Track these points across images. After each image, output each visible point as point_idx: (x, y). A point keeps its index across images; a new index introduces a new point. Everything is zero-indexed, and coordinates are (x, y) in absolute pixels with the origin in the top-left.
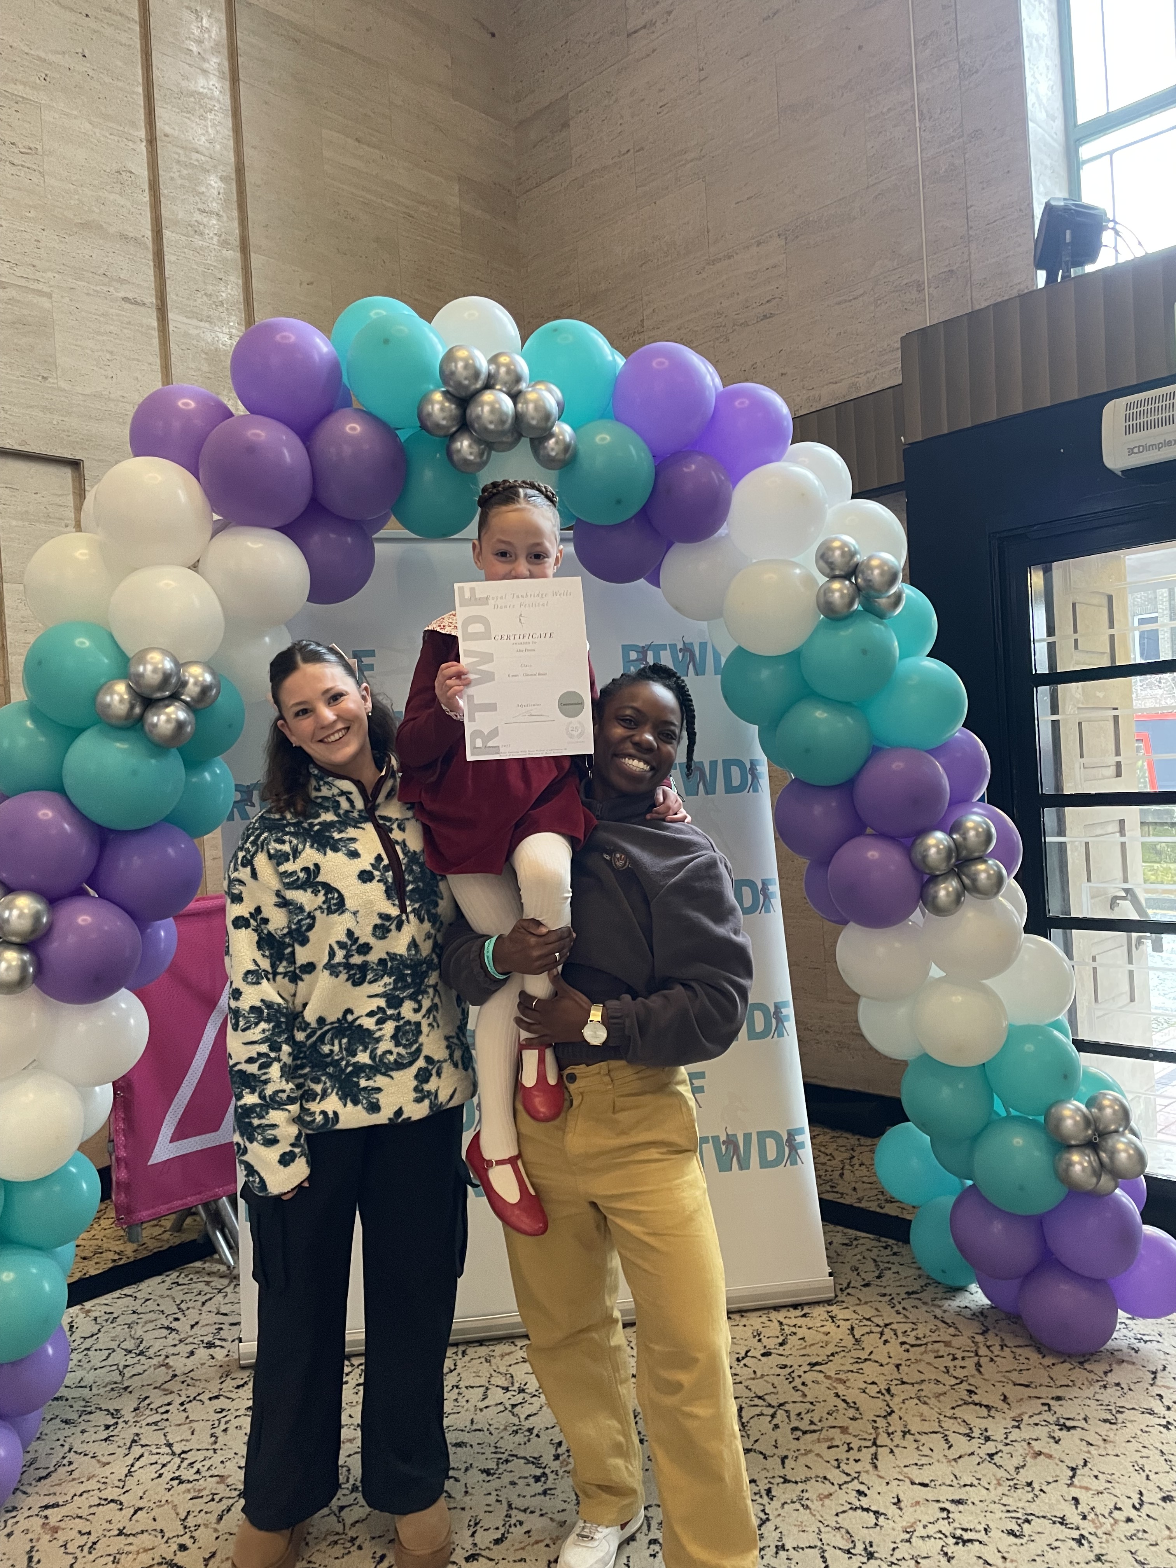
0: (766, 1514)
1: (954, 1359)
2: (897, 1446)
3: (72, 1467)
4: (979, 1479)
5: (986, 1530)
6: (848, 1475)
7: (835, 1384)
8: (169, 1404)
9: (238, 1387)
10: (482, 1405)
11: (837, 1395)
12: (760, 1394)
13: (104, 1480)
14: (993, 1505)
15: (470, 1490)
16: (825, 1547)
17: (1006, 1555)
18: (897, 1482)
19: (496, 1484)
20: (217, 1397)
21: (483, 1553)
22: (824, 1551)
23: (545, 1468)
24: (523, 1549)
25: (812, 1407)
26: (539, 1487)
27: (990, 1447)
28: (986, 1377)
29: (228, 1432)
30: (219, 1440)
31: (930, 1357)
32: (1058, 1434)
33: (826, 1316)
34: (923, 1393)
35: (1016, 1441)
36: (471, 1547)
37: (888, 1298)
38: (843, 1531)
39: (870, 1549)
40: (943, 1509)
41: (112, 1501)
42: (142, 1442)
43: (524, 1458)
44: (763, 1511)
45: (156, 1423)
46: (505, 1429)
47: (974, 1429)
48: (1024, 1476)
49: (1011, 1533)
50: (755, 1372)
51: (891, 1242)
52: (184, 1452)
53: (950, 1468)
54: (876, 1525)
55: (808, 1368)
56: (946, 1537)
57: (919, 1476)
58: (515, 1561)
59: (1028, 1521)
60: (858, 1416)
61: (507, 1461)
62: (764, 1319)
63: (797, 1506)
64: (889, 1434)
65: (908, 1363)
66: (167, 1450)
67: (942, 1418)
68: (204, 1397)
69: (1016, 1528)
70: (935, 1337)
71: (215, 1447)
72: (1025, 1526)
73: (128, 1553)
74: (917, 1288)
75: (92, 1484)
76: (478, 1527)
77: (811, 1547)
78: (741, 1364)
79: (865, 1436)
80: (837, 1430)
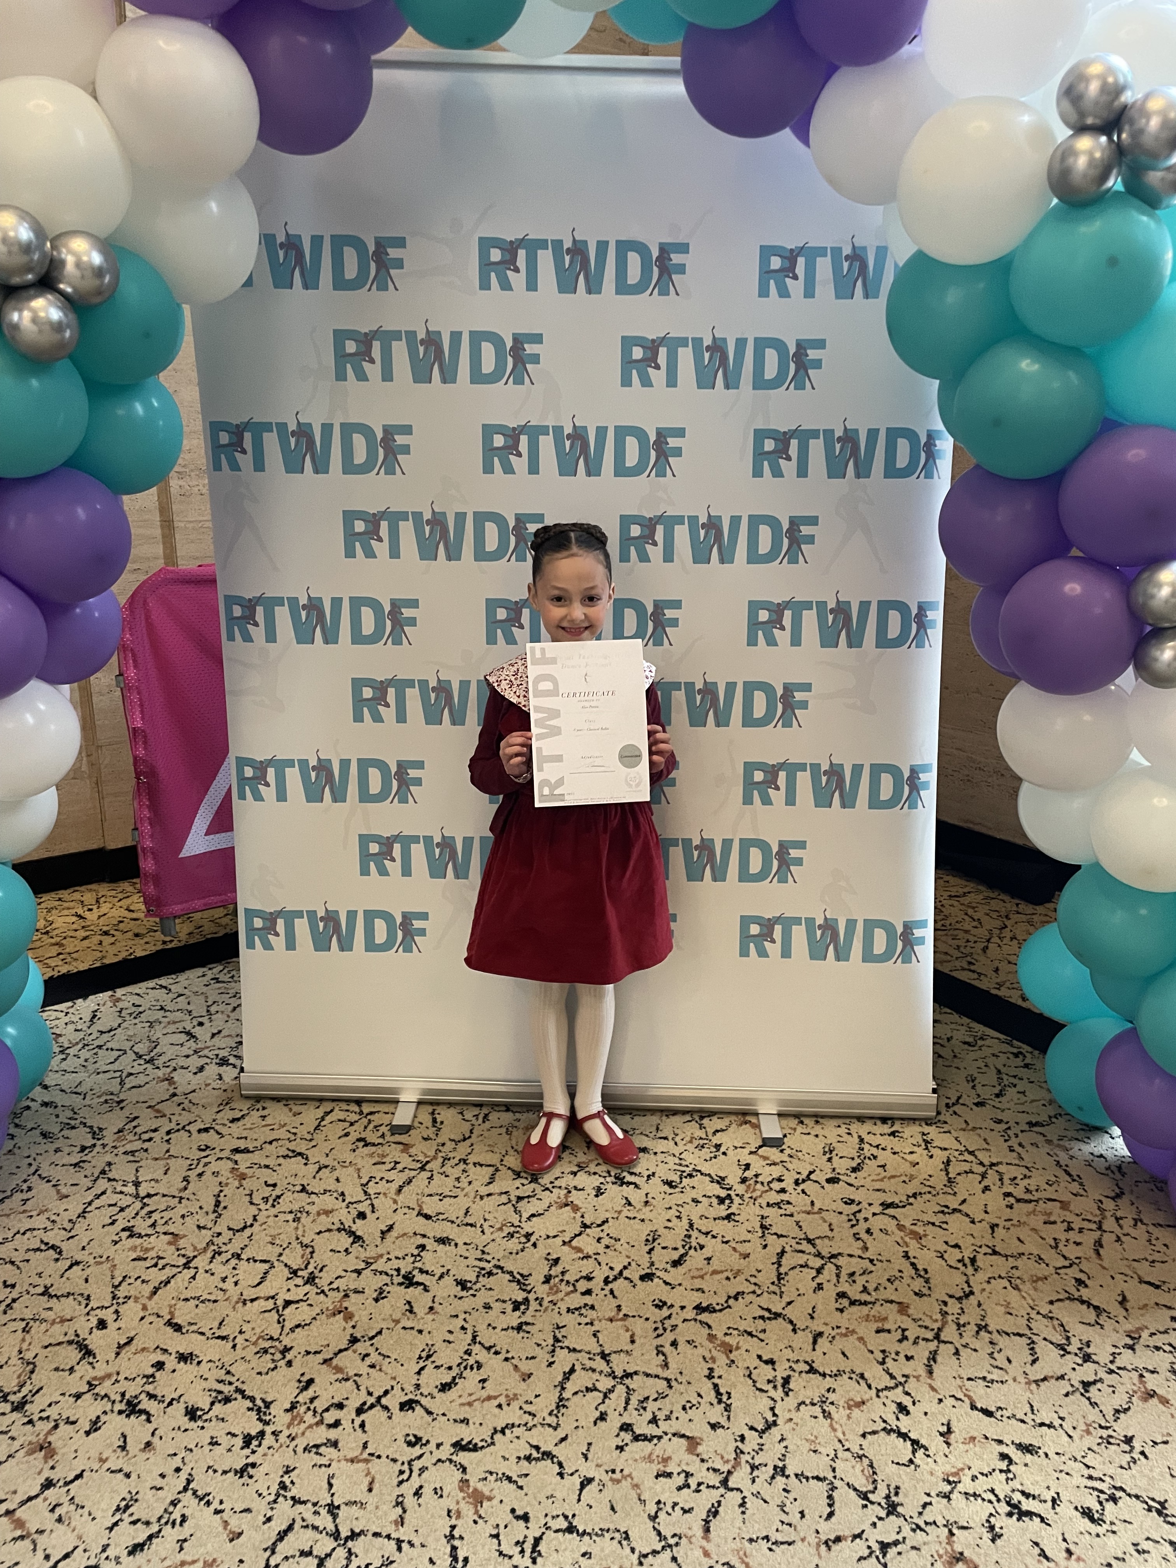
0: (775, 1415)
1: (1069, 1229)
2: (966, 1346)
3: (29, 1195)
4: (1062, 1419)
5: (1054, 1501)
6: (892, 1377)
7: (907, 1239)
8: (155, 1130)
9: (233, 1121)
11: (906, 1256)
12: (811, 1237)
13: (54, 1218)
14: (1072, 1463)
15: (436, 1305)
16: (837, 1483)
17: (1072, 1547)
18: (952, 1401)
19: (468, 1303)
20: (206, 1130)
21: (424, 1401)
22: (834, 1488)
23: (529, 1292)
24: (470, 1404)
25: (871, 1267)
26: (515, 1318)
27: (1088, 1372)
28: (1106, 1264)
29: (203, 1178)
30: (190, 1186)
31: (1037, 1221)
33: (919, 1139)
34: (1016, 1273)
35: (1124, 1369)
36: (412, 1389)
37: (1003, 1127)
38: (866, 1462)
39: (894, 1498)
40: (1004, 1456)
41: (53, 1247)
42: (111, 1175)
43: (511, 1273)
44: (772, 1409)
45: (133, 1153)
46: (501, 1229)
47: (1073, 1340)
48: (1122, 1428)
49: (1087, 1513)
50: (812, 1203)
51: (1026, 1048)
52: (148, 1196)
53: (1028, 1394)
54: (911, 1461)
55: (878, 1210)
56: (999, 1500)
57: (983, 1397)
58: (455, 1421)
59: (1114, 1499)
60: (925, 1291)
61: (490, 1274)
62: (843, 1130)
63: (817, 1410)
64: (959, 1325)
65: (1008, 1224)
66: (132, 1190)
67: (1033, 1314)
68: (193, 1128)
69: (1096, 1507)
70: (1050, 1193)
71: (182, 1194)
72: (1109, 1506)
73: (42, 1321)
74: (1043, 1118)
75: (40, 1222)
76: (428, 1362)
77: (818, 1478)
78: (799, 1189)
79: (928, 1322)
80: (894, 1306)
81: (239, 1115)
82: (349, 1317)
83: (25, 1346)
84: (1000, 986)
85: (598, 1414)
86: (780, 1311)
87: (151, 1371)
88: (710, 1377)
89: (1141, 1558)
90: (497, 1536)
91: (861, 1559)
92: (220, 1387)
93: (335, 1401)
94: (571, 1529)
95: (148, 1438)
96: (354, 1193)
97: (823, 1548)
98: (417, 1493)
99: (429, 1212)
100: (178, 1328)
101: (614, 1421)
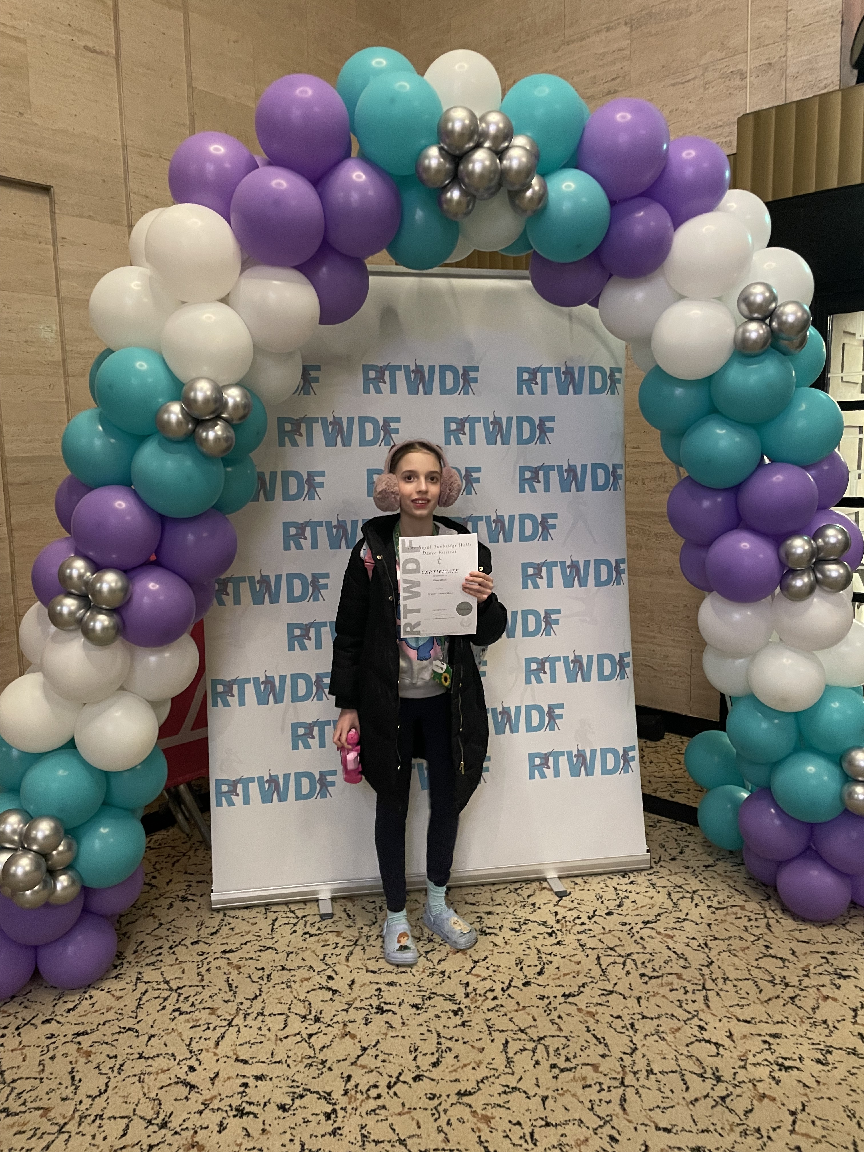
0: (634, 1044)
1: (750, 920)
2: (721, 990)
3: (93, 1000)
4: (787, 1018)
5: (800, 1059)
6: (689, 1013)
7: (665, 939)
8: (160, 948)
11: (669, 948)
12: (611, 946)
13: (120, 1011)
14: (800, 1039)
15: (405, 1021)
16: (684, 1072)
17: (819, 1079)
18: (727, 1019)
19: (424, 1017)
20: (197, 942)
21: (426, 1074)
22: (683, 1075)
23: (459, 1004)
24: (455, 1071)
25: (652, 958)
26: (458, 1020)
27: (790, 992)
28: (776, 935)
29: (211, 972)
30: (205, 977)
31: (731, 918)
32: (838, 982)
33: (647, 883)
35: (808, 987)
36: (415, 1069)
37: (691, 870)
38: (694, 1059)
39: (717, 1074)
40: (765, 1042)
41: (129, 1029)
42: (145, 980)
43: (443, 995)
44: (631, 1041)
45: (153, 964)
46: (424, 972)
47: (775, 977)
48: (819, 1016)
49: (818, 1061)
50: (603, 928)
52: (179, 988)
53: (764, 1009)
54: (718, 1054)
55: (642, 926)
56: (772, 1064)
57: (741, 1014)
58: (451, 1081)
59: (829, 1052)
60: (687, 965)
61: (430, 998)
63: (656, 1037)
64: (713, 980)
65: (716, 922)
66: (166, 986)
67: (750, 967)
68: (188, 942)
69: (822, 1057)
70: (732, 902)
71: (203, 984)
72: (828, 1056)
73: (150, 1074)
74: (711, 862)
75: (110, 1015)
76: (417, 1053)
77: (672, 1072)
78: (592, 922)
79: (696, 981)
80: (674, 976)
81: (214, 930)
82: (353, 1037)
83: (146, 1090)
85: (534, 1062)
86: (611, 989)
87: (241, 1089)
88: (588, 1031)
89: (854, 1077)
90: (507, 1136)
91: (713, 1107)
92: (293, 1090)
93: (371, 1083)
94: (548, 1124)
97: (691, 1106)
98: (449, 1123)
99: (373, 969)
100: (245, 1062)
101: (545, 1065)
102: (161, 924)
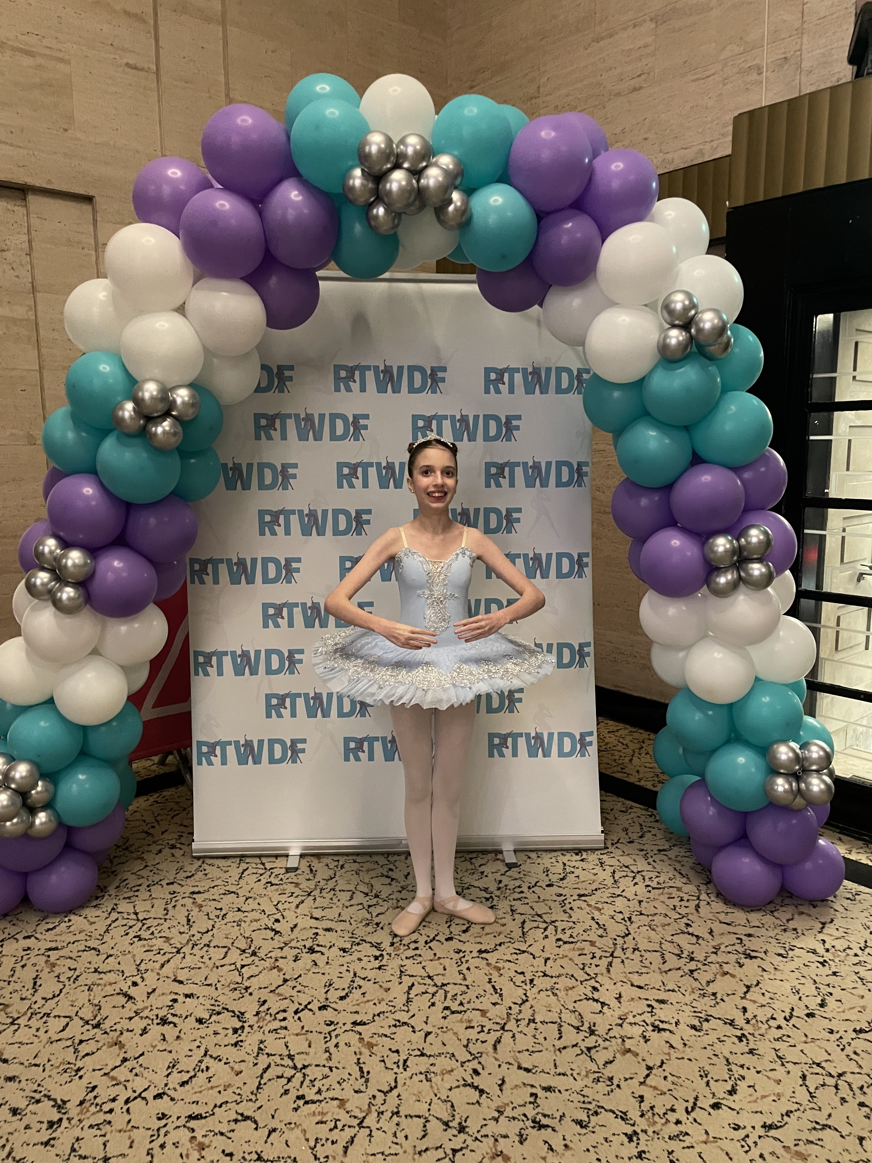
0: (527, 996)
1: (682, 900)
2: (627, 958)
3: (70, 924)
4: (680, 987)
5: (676, 1023)
6: (589, 975)
7: (593, 911)
8: (140, 885)
9: (186, 878)
10: (348, 904)
11: (593, 919)
12: (540, 914)
13: (90, 934)
14: (685, 1006)
15: (330, 961)
16: (562, 1024)
17: (686, 1042)
18: (622, 983)
19: (348, 958)
20: (172, 883)
21: (331, 1005)
22: (561, 1026)
23: (383, 951)
24: (358, 1005)
25: (574, 926)
26: (377, 964)
27: (693, 965)
28: (701, 915)
29: (176, 908)
30: (169, 913)
31: (664, 898)
32: (743, 961)
34: (653, 923)
35: (711, 963)
36: (324, 1000)
37: (644, 853)
38: (577, 1013)
39: (593, 1028)
40: (649, 1006)
41: (94, 949)
42: (119, 910)
43: (370, 943)
44: (525, 994)
45: (129, 898)
46: (361, 922)
47: (684, 952)
48: (711, 989)
49: (694, 1027)
50: (539, 897)
52: (145, 919)
53: (661, 978)
54: (601, 1011)
55: (576, 897)
56: (647, 1025)
57: (637, 980)
58: (351, 1013)
59: (707, 1020)
60: (605, 934)
61: (358, 944)
63: (549, 993)
64: (623, 950)
65: (648, 900)
66: (134, 917)
67: (663, 941)
68: (163, 883)
69: (698, 1024)
70: (671, 884)
71: (166, 917)
72: (705, 1023)
73: (98, 985)
74: (666, 847)
75: (82, 936)
76: (331, 987)
77: (552, 1023)
78: (531, 891)
79: (606, 949)
80: (588, 943)
81: (190, 874)
82: (280, 970)
84: (640, 780)
85: (430, 1004)
86: (525, 949)
87: (171, 1003)
88: (490, 982)
90: (383, 1061)
91: (577, 1055)
92: (213, 1008)
93: (282, 1009)
94: (422, 1055)
95: (178, 1034)
96: (270, 909)
97: (558, 1052)
98: (337, 1046)
99: (317, 916)
100: (181, 982)
101: (439, 1006)
102: (146, 866)
